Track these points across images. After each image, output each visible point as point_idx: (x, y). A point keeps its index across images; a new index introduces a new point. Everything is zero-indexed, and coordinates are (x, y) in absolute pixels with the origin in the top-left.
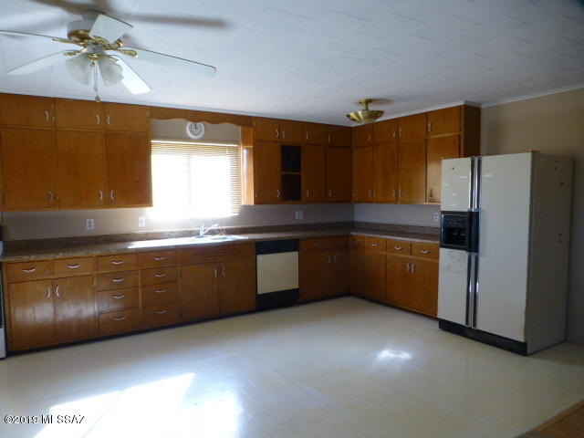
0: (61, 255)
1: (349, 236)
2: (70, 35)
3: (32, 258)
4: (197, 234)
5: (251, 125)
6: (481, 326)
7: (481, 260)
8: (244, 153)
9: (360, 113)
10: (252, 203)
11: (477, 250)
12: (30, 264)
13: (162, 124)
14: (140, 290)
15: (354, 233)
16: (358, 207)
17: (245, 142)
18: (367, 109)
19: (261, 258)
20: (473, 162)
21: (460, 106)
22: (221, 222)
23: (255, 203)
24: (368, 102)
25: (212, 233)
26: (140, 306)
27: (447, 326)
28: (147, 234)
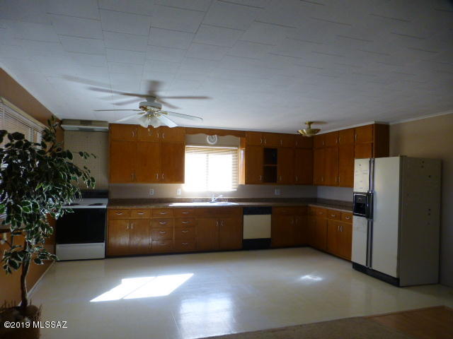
0: (135, 207)
1: (307, 206)
2: (140, 107)
3: (121, 207)
4: (210, 200)
5: (245, 136)
6: (374, 267)
7: (374, 224)
8: (241, 152)
9: (304, 131)
10: (244, 183)
11: (372, 218)
12: (119, 211)
13: (193, 137)
14: (174, 229)
15: (311, 205)
16: (320, 188)
17: (242, 147)
18: (310, 127)
19: (245, 217)
20: (370, 161)
21: (372, 125)
22: (225, 194)
23: (246, 183)
24: (310, 123)
25: (219, 200)
26: (174, 238)
27: (357, 267)
28: (181, 199)
